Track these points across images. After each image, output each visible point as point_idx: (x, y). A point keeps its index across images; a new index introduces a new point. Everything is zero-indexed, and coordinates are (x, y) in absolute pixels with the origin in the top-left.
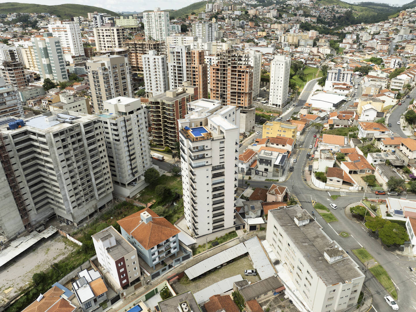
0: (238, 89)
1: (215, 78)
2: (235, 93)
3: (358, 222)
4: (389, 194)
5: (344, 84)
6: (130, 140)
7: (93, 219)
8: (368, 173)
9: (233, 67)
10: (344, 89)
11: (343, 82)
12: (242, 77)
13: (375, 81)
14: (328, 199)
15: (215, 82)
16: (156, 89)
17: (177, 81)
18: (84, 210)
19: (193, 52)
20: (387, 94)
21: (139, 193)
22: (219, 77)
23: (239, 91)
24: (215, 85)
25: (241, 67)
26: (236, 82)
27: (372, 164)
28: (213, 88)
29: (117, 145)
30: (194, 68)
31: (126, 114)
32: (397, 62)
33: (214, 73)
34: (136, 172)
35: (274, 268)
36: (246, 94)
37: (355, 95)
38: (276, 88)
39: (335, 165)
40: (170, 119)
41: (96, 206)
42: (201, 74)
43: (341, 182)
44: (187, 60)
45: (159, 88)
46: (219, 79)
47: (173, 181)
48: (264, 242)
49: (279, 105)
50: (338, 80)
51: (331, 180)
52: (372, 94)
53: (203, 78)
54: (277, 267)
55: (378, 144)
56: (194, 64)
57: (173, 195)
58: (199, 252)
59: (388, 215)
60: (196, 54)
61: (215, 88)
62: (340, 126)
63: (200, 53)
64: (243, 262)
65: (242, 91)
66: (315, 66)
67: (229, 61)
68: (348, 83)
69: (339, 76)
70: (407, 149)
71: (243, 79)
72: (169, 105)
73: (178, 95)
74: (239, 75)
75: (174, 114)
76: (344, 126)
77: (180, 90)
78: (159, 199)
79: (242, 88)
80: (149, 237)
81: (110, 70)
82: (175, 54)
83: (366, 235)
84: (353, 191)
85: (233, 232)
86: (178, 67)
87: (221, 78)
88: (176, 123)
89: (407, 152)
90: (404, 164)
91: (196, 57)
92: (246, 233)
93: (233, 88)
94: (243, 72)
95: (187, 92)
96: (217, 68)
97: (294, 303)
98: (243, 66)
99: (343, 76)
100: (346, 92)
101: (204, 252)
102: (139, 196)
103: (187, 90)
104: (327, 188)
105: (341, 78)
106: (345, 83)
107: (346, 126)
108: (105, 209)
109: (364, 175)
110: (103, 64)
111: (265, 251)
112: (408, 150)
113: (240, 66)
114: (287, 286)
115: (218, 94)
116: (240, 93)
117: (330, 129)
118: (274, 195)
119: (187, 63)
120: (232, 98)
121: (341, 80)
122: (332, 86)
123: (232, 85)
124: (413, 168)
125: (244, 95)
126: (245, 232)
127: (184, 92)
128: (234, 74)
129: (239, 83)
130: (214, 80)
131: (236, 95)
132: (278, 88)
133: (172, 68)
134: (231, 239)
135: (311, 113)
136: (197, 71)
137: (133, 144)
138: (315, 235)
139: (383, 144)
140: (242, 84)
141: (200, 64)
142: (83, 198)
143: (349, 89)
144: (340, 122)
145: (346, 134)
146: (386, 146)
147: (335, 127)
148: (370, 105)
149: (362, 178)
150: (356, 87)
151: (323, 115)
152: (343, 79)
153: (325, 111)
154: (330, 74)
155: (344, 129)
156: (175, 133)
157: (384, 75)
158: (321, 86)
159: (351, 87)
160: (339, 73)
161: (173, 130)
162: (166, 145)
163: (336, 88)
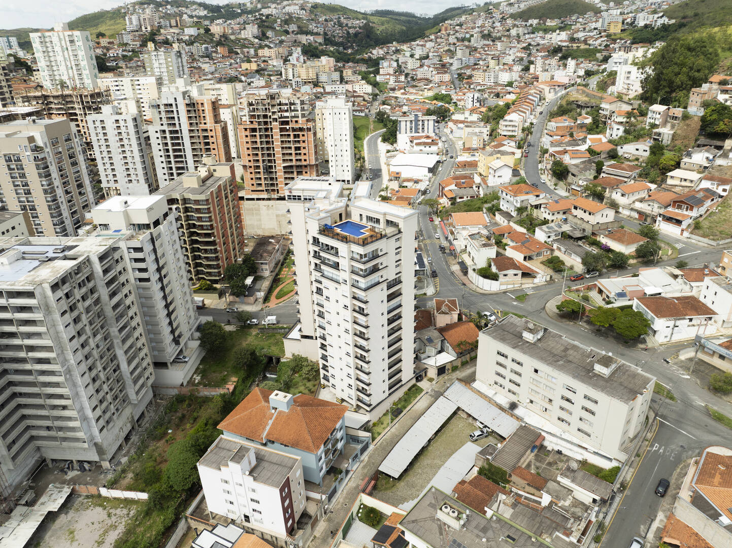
0: (297, 160)
1: (249, 146)
2: (291, 167)
3: (571, 323)
4: (588, 276)
5: (428, 137)
6: (165, 276)
7: (133, 443)
8: (547, 255)
9: (283, 123)
10: (430, 145)
11: (424, 134)
12: (301, 138)
13: (471, 127)
14: (515, 303)
15: (251, 153)
16: (127, 179)
17: (172, 159)
18: (116, 430)
19: (200, 102)
20: (505, 143)
21: (195, 373)
22: (259, 143)
23: (299, 163)
24: (251, 158)
25: (296, 122)
26: (290, 148)
27: (545, 242)
28: (248, 164)
29: (144, 289)
30: (206, 130)
31: (147, 226)
32: (476, 98)
33: (247, 136)
34: (179, 336)
35: (512, 415)
36: (311, 166)
37: (447, 151)
38: (339, 154)
39: (498, 254)
40: (202, 227)
41: (133, 417)
42: (220, 140)
43: (520, 275)
44: (190, 118)
45: (133, 177)
46: (259, 145)
47: (246, 338)
48: (476, 385)
49: (348, 181)
50: (417, 132)
51: (505, 275)
52: (475, 146)
53: (225, 148)
54: (517, 412)
55: (537, 213)
56: (205, 124)
57: (261, 362)
58: (379, 434)
59: (609, 303)
60: (206, 105)
61: (252, 164)
62: (465, 199)
63: (213, 103)
64: (458, 425)
65: (304, 163)
66: (363, 114)
67: (274, 113)
68: (432, 134)
69: (417, 125)
70: (585, 212)
72: (197, 202)
73: (204, 181)
74: (295, 136)
75: (210, 217)
76: (471, 197)
77: (203, 172)
78: (242, 374)
79: (302, 157)
80: (307, 432)
81: (48, 150)
82: (162, 108)
83: (592, 336)
84: (540, 284)
85: (414, 386)
86: (171, 132)
87: (261, 144)
88: (216, 234)
89: (586, 217)
90: (586, 234)
91: (207, 111)
92: (434, 382)
93: (287, 160)
94: (301, 129)
95: (215, 174)
96: (252, 126)
97: (564, 452)
98: (300, 120)
99: (423, 125)
100: (434, 148)
101: (386, 430)
102: (197, 379)
103: (215, 171)
104: (504, 287)
105: (420, 127)
106: (428, 134)
107: (473, 197)
108: (147, 419)
109: (541, 258)
110: (31, 139)
111: (485, 397)
112: (587, 213)
113: (294, 119)
114: (548, 433)
115: (259, 173)
116: (301, 166)
117: (452, 204)
118: (447, 313)
119: (191, 124)
120: (287, 176)
121: (420, 131)
122: (409, 143)
123: (283, 154)
124: (602, 236)
125: (308, 170)
126: (431, 380)
127: (210, 176)
128: (285, 135)
129: (297, 149)
130: (248, 149)
131: (295, 170)
132: (342, 153)
133: (159, 135)
134: (416, 397)
135: (403, 187)
136: (212, 137)
137: (169, 282)
138: (562, 348)
139: (548, 212)
140: (303, 151)
141: (216, 122)
142: (112, 406)
143: (437, 144)
144: (462, 192)
145: (479, 208)
146: (553, 214)
147: (458, 200)
148: (499, 160)
149: (542, 263)
150: (443, 139)
151: (422, 186)
152: (423, 129)
153: (421, 181)
154: (403, 124)
155: (472, 201)
156: (216, 251)
157: (475, 117)
158: (392, 144)
159: (437, 140)
160: (417, 120)
161: (213, 248)
162: (199, 279)
163: (417, 144)
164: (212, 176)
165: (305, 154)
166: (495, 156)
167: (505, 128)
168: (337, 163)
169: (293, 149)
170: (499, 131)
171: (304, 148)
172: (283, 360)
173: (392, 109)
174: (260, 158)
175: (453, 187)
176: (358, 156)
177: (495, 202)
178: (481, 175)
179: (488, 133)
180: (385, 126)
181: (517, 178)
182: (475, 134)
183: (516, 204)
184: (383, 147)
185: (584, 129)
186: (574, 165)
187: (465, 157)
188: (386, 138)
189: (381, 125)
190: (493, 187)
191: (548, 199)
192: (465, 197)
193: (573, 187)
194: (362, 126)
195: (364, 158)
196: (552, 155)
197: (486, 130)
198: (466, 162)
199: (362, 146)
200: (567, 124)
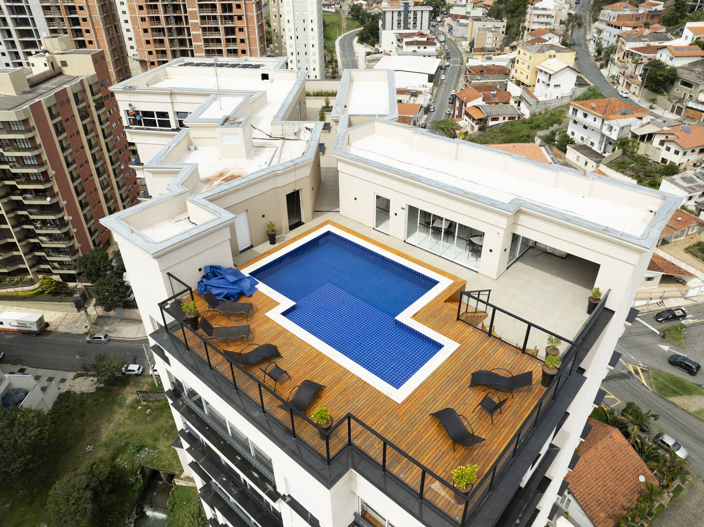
0: (229, 51)
1: (147, 25)
5: (421, 35)
8: (692, 233)
10: (425, 44)
11: (416, 31)
12: (236, 12)
14: (666, 348)
15: (151, 39)
20: (546, 37)
22: (163, 20)
24: (152, 48)
26: (217, 29)
28: (147, 58)
37: (448, 54)
40: (27, 178)
42: (97, 16)
43: (658, 279)
46: (163, 25)
50: (406, 27)
52: (489, 46)
53: (107, 30)
55: (646, 150)
57: (132, 485)
62: (501, 121)
66: (333, 10)
68: (426, 31)
69: (406, 18)
71: (240, 18)
72: (7, 126)
73: (35, 84)
74: (225, 8)
75: (38, 157)
76: (510, 118)
77: (38, 66)
79: (239, 47)
84: (699, 300)
87: (167, 23)
88: (56, 189)
93: (213, 51)
95: (67, 71)
99: (415, 18)
100: (431, 49)
103: (64, 64)
105: (411, 21)
106: (421, 31)
107: (513, 118)
109: (685, 241)
117: (480, 129)
121: (411, 26)
122: (396, 43)
123: (206, 41)
127: (56, 73)
128: (207, 6)
129: (230, 31)
130: (146, 31)
132: (306, 50)
140: (239, 36)
143: (435, 44)
144: (494, 110)
145: (528, 136)
146: (685, 154)
147: (491, 123)
148: (554, 60)
149: (688, 250)
150: (442, 38)
151: (423, 100)
152: (415, 23)
153: (420, 93)
154: (388, 16)
155: (512, 125)
156: (62, 223)
157: (479, 12)
158: (373, 45)
159: (433, 39)
160: (407, 11)
161: (52, 217)
162: (40, 272)
163: (408, 44)
164: (61, 73)
165: (242, 41)
166: (548, 53)
167: (536, 19)
168: (299, 65)
169: (222, 31)
170: (526, 24)
171: (241, 30)
172: (178, 482)
173: (368, 4)
174: (167, 47)
175: (479, 102)
176: (328, 59)
177: (556, 126)
178: (519, 83)
179: (504, 30)
180: (362, 22)
181: (584, 89)
182: (489, 30)
183: (607, 133)
184: (361, 50)
185: (656, 20)
186: (682, 68)
187: (477, 61)
188: (365, 36)
189: (357, 23)
190: (545, 103)
191: (657, 125)
192: (501, 118)
193: (690, 104)
194: (332, 23)
195: (336, 61)
196: (628, 54)
197: (502, 25)
198: (482, 66)
199: (334, 47)
200: (628, 12)
